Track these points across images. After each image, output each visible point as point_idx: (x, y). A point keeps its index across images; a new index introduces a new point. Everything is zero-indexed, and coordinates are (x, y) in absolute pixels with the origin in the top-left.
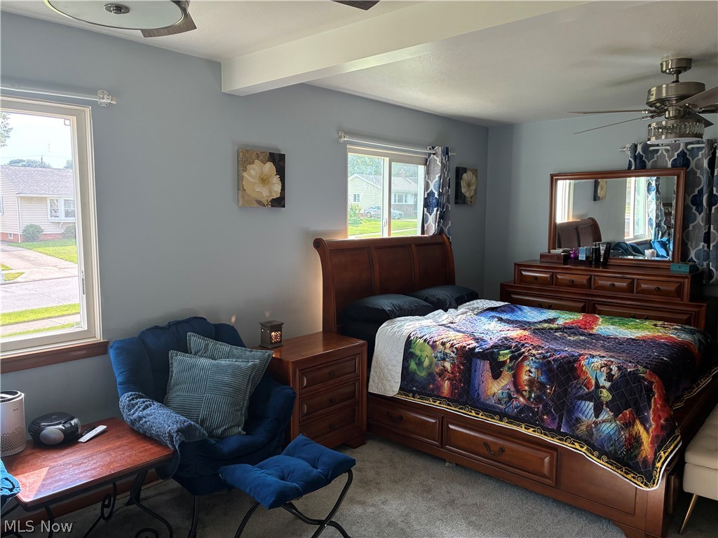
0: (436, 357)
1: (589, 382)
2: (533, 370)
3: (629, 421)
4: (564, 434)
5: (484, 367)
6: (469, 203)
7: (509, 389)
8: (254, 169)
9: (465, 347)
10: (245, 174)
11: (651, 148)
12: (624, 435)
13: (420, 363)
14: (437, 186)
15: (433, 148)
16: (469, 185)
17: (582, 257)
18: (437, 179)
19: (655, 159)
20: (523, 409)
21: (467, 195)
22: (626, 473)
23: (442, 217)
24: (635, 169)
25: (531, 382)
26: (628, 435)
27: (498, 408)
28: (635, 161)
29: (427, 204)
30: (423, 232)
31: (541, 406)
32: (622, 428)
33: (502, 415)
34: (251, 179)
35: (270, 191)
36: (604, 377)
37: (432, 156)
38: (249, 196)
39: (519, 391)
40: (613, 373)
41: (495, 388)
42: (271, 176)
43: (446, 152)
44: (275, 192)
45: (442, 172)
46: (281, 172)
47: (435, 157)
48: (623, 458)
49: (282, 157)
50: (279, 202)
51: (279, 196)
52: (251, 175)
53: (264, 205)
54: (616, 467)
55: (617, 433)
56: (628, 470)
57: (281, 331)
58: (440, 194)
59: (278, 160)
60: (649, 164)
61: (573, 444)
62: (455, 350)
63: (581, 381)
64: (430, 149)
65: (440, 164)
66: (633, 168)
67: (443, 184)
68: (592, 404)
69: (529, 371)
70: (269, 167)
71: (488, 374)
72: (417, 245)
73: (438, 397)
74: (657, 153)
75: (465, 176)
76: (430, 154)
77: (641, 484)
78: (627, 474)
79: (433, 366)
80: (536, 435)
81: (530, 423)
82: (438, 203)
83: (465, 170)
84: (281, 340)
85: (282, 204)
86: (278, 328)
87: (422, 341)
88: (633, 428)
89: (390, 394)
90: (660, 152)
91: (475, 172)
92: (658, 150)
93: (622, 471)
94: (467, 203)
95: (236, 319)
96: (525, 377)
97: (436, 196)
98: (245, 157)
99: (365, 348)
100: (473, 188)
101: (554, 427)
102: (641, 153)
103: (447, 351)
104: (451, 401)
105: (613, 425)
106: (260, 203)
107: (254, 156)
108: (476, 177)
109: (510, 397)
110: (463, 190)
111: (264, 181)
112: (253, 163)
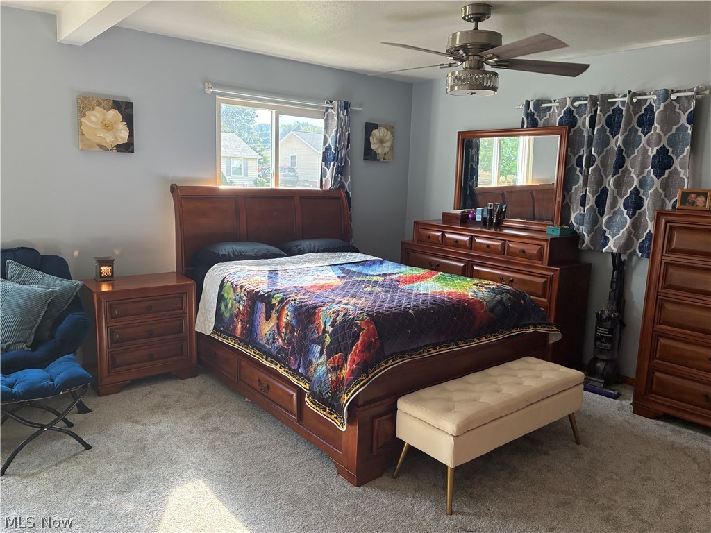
0: (235, 300)
1: (320, 327)
2: (289, 314)
3: (338, 366)
4: (301, 375)
5: (262, 308)
6: (382, 160)
7: (274, 331)
8: (96, 116)
9: (253, 290)
10: (83, 120)
11: (544, 105)
12: (332, 377)
13: (226, 306)
14: (334, 140)
15: (331, 102)
16: (381, 141)
17: (479, 218)
18: (334, 133)
19: (548, 117)
20: (281, 350)
21: (379, 151)
22: (329, 413)
23: (340, 171)
24: (527, 127)
25: (287, 324)
26: (334, 378)
27: (265, 347)
28: (527, 118)
29: (325, 160)
30: (321, 187)
31: (290, 347)
32: (330, 371)
33: (268, 355)
34: (91, 125)
35: (116, 138)
36: (330, 323)
37: (330, 110)
38: (89, 140)
39: (279, 333)
40: (338, 319)
41: (266, 328)
42: (115, 123)
43: (345, 106)
44: (121, 137)
45: (339, 126)
46: (129, 119)
47: (332, 110)
48: (328, 399)
49: (129, 106)
50: (127, 147)
51: (126, 141)
52: (90, 121)
53: (108, 150)
54: (319, 407)
55: (325, 375)
56: (331, 411)
57: (112, 266)
58: (336, 149)
59: (126, 110)
60: (541, 122)
61: (305, 384)
62: (246, 294)
63: (315, 325)
64: (327, 103)
65: (336, 119)
66: (525, 126)
67: (339, 140)
68: (320, 347)
69: (288, 316)
70: (114, 114)
71: (263, 316)
72: (301, 198)
73: (234, 337)
74: (549, 111)
75: (375, 132)
76: (327, 109)
77: (339, 424)
78: (331, 414)
79: (233, 308)
80: (285, 374)
81: (285, 363)
82: (334, 157)
83: (376, 126)
84: (112, 276)
85: (131, 149)
86: (109, 262)
87: (230, 283)
88: (341, 371)
89: (208, 333)
90: (552, 109)
91: (391, 128)
92: (551, 107)
93: (325, 411)
94: (379, 160)
95: (79, 254)
96: (284, 320)
97: (333, 150)
98: (85, 104)
99: (194, 287)
100: (388, 144)
101: (295, 367)
102: (532, 111)
103: (242, 295)
104: (241, 341)
105: (324, 367)
106: (102, 147)
107: (94, 103)
108: (392, 134)
109: (274, 339)
110: (373, 147)
111: (107, 126)
112: (93, 110)
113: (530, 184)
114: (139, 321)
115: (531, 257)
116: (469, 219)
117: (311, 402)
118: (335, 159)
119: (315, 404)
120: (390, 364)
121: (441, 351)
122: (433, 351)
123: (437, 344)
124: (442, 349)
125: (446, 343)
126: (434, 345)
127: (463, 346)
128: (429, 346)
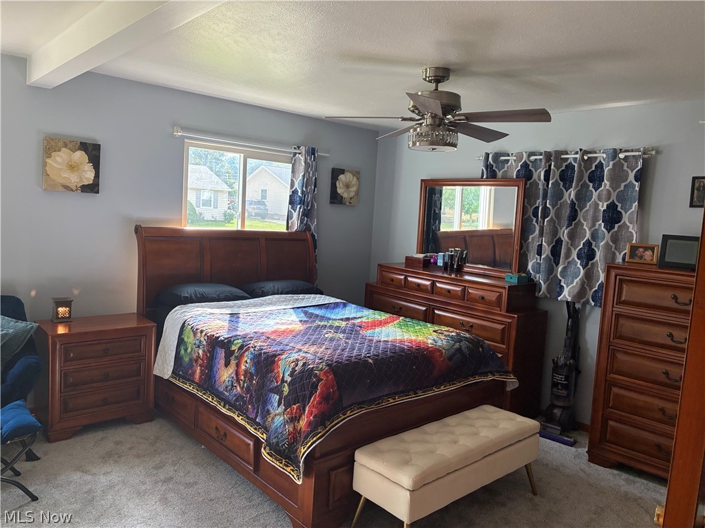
0: (195, 344)
1: (279, 376)
2: (248, 361)
3: (296, 417)
4: (258, 424)
5: (221, 354)
6: (348, 204)
7: (233, 378)
8: (61, 156)
9: (213, 335)
10: (48, 161)
11: (502, 158)
12: (289, 428)
13: (186, 350)
14: (301, 184)
15: (299, 147)
16: (347, 186)
17: (440, 263)
18: (301, 178)
19: (506, 169)
20: (239, 397)
21: (345, 195)
22: (285, 465)
23: (306, 214)
24: (487, 178)
25: (246, 371)
26: (291, 429)
27: (224, 394)
28: (487, 170)
29: (292, 202)
30: (287, 229)
31: (248, 395)
32: (287, 422)
33: (226, 402)
34: (55, 165)
35: (81, 178)
36: (289, 373)
37: (297, 155)
38: (53, 180)
39: (238, 380)
40: (296, 368)
41: (225, 375)
42: (81, 164)
43: (312, 152)
44: (86, 178)
45: (306, 170)
46: (95, 160)
47: (300, 156)
48: (284, 450)
49: (97, 147)
50: (93, 188)
51: (92, 182)
52: (56, 161)
53: (72, 190)
54: (275, 459)
55: (282, 426)
56: (288, 463)
57: (70, 307)
58: (303, 192)
59: (93, 152)
60: (500, 174)
61: (262, 434)
62: (206, 338)
63: (273, 374)
64: (295, 148)
65: (303, 164)
66: (485, 177)
67: (306, 184)
68: (278, 397)
69: (247, 363)
70: (80, 156)
71: (223, 362)
72: (267, 239)
73: (192, 382)
74: (507, 163)
75: (342, 177)
76: (295, 154)
77: (295, 476)
78: (287, 466)
79: (193, 353)
80: (243, 423)
81: (242, 411)
82: (301, 200)
83: (342, 172)
84: (70, 317)
85: (96, 190)
86: (67, 303)
87: (190, 327)
88: (298, 422)
89: (166, 377)
90: (510, 162)
91: (357, 174)
92: (508, 160)
93: (281, 463)
94: (345, 204)
95: (36, 294)
96: (243, 367)
97: (300, 194)
98: (51, 145)
99: (154, 330)
100: (354, 189)
101: (253, 416)
102: (492, 162)
103: (202, 339)
104: (200, 386)
105: (282, 418)
106: (67, 188)
107: (60, 144)
108: (358, 179)
109: (232, 386)
110: (339, 191)
111: (72, 167)
112: (59, 151)
113: (491, 228)
114: (94, 364)
115: (490, 303)
116: (431, 263)
117: (268, 453)
118: (302, 202)
119: (271, 456)
120: (348, 414)
121: (400, 400)
122: (392, 401)
123: (396, 393)
124: (402, 398)
125: (404, 393)
126: (392, 395)
127: (422, 396)
128: (388, 395)
